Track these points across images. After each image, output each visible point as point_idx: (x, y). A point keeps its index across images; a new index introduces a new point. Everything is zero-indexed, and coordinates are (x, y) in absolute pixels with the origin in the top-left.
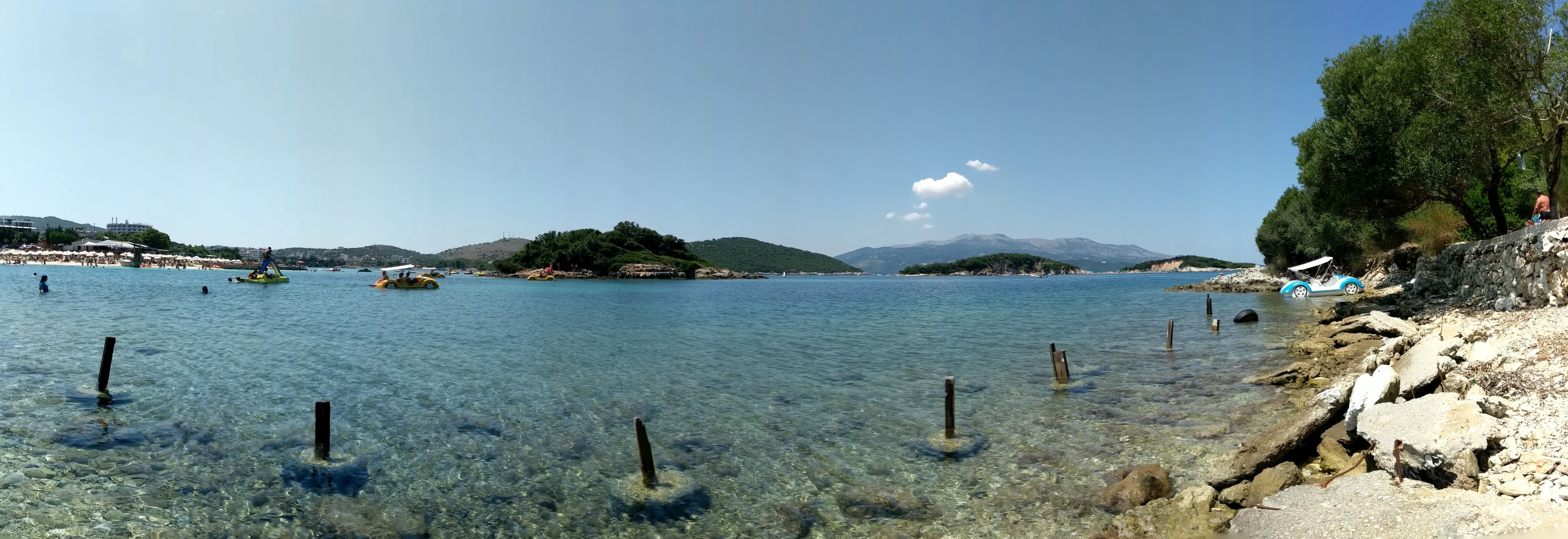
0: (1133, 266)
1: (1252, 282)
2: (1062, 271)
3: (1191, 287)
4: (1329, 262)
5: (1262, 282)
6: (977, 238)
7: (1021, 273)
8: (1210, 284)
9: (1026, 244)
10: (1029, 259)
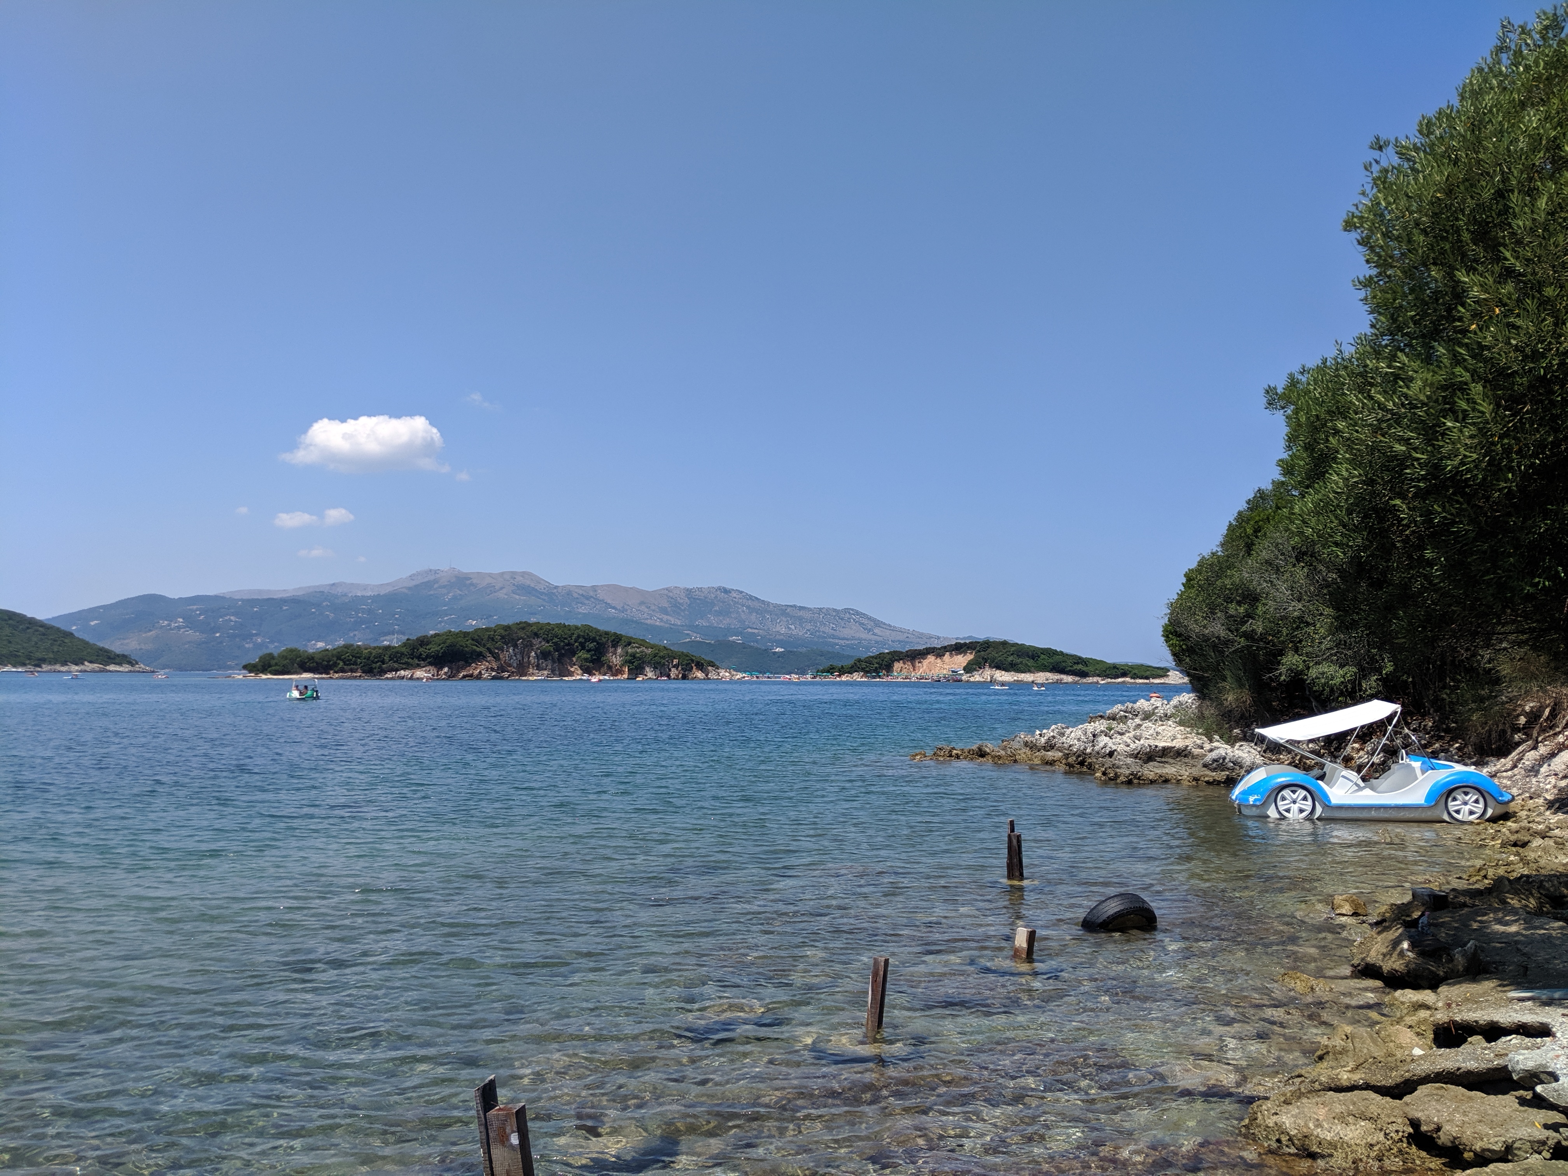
0: (848, 663)
1: (1151, 756)
2: (674, 672)
3: (982, 754)
4: (1390, 718)
5: (1181, 754)
6: (462, 581)
7: (571, 674)
8: (1032, 746)
9: (588, 598)
10: (594, 640)
